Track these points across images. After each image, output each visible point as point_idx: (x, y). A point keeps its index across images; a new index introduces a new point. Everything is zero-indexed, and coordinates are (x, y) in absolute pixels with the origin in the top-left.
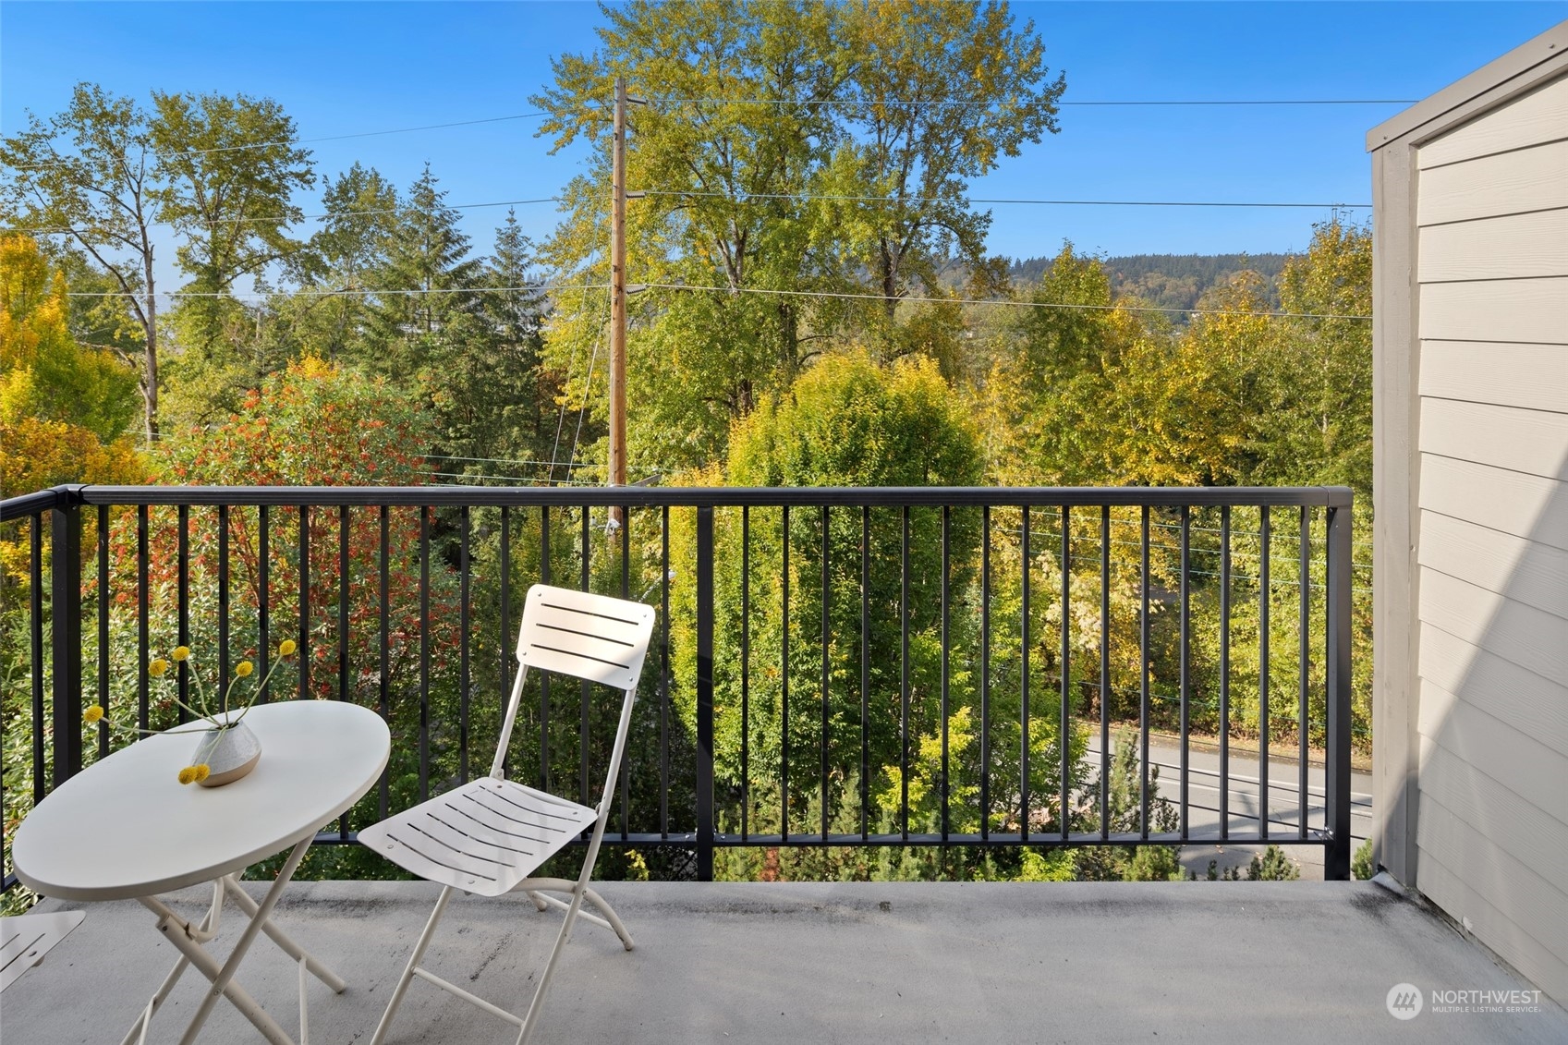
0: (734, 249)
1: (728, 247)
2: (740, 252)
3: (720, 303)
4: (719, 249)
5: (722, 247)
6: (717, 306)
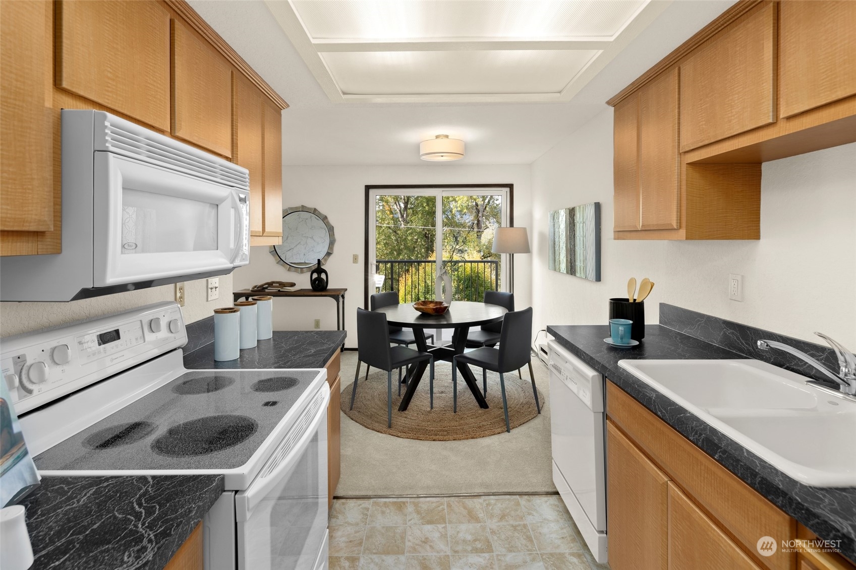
0: (402, 206)
1: (399, 205)
2: (406, 207)
3: (395, 232)
4: (395, 206)
5: (397, 205)
6: (394, 233)
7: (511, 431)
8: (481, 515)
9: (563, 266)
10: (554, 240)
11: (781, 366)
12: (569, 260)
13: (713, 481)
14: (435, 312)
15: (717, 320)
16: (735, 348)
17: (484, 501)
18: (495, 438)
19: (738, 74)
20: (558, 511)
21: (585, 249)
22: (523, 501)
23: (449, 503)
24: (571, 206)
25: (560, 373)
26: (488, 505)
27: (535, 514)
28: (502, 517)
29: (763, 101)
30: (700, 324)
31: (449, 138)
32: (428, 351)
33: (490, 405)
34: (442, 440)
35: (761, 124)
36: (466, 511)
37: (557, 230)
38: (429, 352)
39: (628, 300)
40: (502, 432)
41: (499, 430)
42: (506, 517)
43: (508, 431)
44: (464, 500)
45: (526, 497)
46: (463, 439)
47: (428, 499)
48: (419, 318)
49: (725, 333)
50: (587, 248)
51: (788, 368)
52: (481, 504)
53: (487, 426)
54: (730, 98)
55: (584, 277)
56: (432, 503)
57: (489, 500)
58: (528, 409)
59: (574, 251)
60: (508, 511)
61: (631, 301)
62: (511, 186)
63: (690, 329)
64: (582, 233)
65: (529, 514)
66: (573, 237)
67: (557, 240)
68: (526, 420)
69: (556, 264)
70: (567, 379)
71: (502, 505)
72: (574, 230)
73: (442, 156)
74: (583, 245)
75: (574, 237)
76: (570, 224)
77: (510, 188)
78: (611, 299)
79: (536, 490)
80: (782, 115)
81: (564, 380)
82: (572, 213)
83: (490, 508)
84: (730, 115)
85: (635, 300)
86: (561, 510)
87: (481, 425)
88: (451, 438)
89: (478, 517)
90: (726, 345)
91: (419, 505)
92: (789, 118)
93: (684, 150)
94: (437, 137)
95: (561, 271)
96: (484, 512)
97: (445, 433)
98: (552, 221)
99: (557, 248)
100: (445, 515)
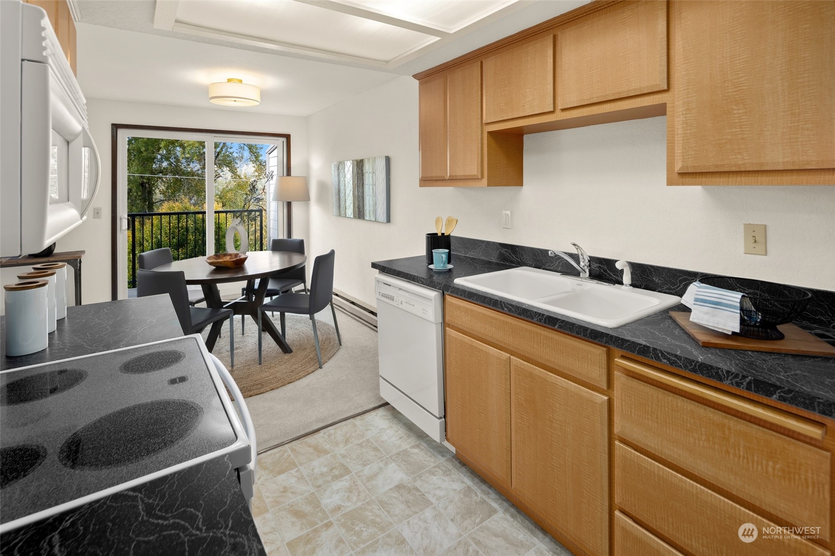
7: (323, 366)
8: (327, 447)
9: (350, 212)
10: (339, 189)
11: (539, 268)
12: (357, 205)
13: (551, 344)
14: (235, 265)
15: (494, 243)
16: (507, 261)
17: (324, 434)
18: (311, 377)
19: (529, 76)
20: (388, 419)
21: (375, 195)
22: (357, 421)
23: (293, 448)
24: (359, 158)
25: (393, 300)
26: (329, 436)
27: (371, 428)
28: (347, 441)
29: (547, 96)
30: (480, 248)
31: (243, 82)
32: (224, 306)
33: (293, 348)
34: (260, 394)
35: (545, 111)
36: (311, 448)
37: (342, 179)
38: (226, 308)
39: (437, 234)
40: (316, 370)
41: (312, 369)
42: (350, 440)
43: (321, 367)
44: (305, 440)
45: (359, 418)
46: (280, 387)
47: (269, 453)
48: (214, 272)
49: (500, 252)
50: (377, 195)
51: (543, 269)
52: (323, 437)
53: (299, 368)
54: (524, 90)
55: (374, 220)
56: (274, 454)
57: (328, 431)
58: (330, 344)
59: (363, 198)
60: (349, 434)
61: (440, 234)
62: (288, 137)
63: (474, 252)
64: (371, 182)
65: (367, 430)
66: (361, 185)
67: (342, 188)
68: (332, 354)
69: (341, 210)
70: (401, 303)
71: (341, 431)
72: (363, 180)
73: (235, 101)
74: (373, 193)
75: (363, 186)
76: (358, 173)
77: (287, 138)
78: (427, 234)
79: (365, 409)
80: (560, 106)
81: (398, 305)
82: (359, 165)
83: (333, 437)
84: (523, 102)
85: (443, 234)
86: (390, 418)
87: (292, 368)
88: (267, 388)
89: (326, 449)
90: (501, 260)
91: (262, 461)
92: (563, 110)
93: (487, 122)
94: (229, 80)
95: (347, 216)
96: (328, 443)
97: (259, 386)
98: (336, 171)
99: (342, 195)
100: (293, 460)
